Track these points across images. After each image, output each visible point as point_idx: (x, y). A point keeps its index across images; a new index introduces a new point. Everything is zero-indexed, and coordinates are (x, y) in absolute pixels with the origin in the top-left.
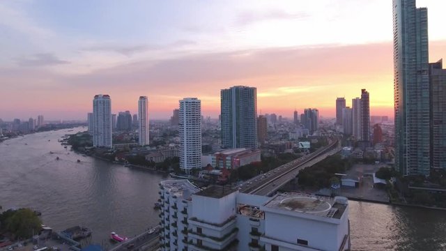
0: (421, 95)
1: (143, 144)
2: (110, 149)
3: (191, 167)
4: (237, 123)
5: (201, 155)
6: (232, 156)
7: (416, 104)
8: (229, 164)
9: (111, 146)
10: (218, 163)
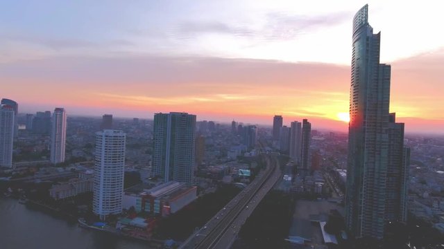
0: (379, 154)
1: (56, 162)
2: (8, 168)
3: (107, 212)
4: (171, 153)
5: (123, 193)
6: (162, 197)
7: (374, 163)
8: (157, 209)
9: (10, 164)
10: (143, 205)
